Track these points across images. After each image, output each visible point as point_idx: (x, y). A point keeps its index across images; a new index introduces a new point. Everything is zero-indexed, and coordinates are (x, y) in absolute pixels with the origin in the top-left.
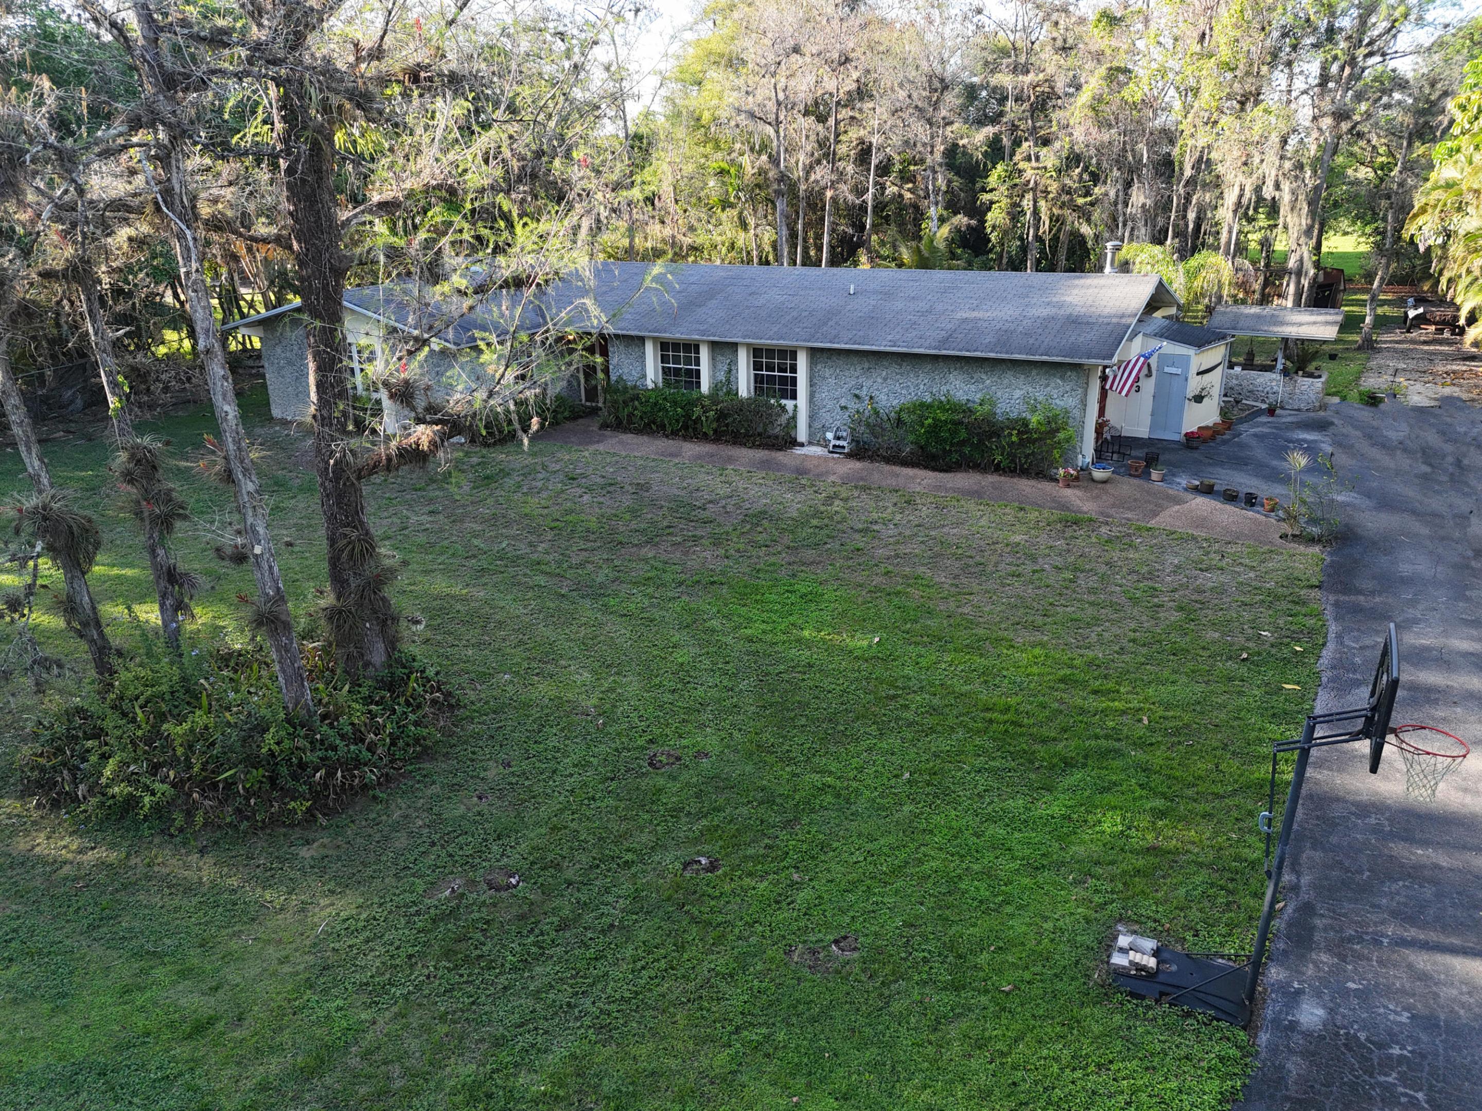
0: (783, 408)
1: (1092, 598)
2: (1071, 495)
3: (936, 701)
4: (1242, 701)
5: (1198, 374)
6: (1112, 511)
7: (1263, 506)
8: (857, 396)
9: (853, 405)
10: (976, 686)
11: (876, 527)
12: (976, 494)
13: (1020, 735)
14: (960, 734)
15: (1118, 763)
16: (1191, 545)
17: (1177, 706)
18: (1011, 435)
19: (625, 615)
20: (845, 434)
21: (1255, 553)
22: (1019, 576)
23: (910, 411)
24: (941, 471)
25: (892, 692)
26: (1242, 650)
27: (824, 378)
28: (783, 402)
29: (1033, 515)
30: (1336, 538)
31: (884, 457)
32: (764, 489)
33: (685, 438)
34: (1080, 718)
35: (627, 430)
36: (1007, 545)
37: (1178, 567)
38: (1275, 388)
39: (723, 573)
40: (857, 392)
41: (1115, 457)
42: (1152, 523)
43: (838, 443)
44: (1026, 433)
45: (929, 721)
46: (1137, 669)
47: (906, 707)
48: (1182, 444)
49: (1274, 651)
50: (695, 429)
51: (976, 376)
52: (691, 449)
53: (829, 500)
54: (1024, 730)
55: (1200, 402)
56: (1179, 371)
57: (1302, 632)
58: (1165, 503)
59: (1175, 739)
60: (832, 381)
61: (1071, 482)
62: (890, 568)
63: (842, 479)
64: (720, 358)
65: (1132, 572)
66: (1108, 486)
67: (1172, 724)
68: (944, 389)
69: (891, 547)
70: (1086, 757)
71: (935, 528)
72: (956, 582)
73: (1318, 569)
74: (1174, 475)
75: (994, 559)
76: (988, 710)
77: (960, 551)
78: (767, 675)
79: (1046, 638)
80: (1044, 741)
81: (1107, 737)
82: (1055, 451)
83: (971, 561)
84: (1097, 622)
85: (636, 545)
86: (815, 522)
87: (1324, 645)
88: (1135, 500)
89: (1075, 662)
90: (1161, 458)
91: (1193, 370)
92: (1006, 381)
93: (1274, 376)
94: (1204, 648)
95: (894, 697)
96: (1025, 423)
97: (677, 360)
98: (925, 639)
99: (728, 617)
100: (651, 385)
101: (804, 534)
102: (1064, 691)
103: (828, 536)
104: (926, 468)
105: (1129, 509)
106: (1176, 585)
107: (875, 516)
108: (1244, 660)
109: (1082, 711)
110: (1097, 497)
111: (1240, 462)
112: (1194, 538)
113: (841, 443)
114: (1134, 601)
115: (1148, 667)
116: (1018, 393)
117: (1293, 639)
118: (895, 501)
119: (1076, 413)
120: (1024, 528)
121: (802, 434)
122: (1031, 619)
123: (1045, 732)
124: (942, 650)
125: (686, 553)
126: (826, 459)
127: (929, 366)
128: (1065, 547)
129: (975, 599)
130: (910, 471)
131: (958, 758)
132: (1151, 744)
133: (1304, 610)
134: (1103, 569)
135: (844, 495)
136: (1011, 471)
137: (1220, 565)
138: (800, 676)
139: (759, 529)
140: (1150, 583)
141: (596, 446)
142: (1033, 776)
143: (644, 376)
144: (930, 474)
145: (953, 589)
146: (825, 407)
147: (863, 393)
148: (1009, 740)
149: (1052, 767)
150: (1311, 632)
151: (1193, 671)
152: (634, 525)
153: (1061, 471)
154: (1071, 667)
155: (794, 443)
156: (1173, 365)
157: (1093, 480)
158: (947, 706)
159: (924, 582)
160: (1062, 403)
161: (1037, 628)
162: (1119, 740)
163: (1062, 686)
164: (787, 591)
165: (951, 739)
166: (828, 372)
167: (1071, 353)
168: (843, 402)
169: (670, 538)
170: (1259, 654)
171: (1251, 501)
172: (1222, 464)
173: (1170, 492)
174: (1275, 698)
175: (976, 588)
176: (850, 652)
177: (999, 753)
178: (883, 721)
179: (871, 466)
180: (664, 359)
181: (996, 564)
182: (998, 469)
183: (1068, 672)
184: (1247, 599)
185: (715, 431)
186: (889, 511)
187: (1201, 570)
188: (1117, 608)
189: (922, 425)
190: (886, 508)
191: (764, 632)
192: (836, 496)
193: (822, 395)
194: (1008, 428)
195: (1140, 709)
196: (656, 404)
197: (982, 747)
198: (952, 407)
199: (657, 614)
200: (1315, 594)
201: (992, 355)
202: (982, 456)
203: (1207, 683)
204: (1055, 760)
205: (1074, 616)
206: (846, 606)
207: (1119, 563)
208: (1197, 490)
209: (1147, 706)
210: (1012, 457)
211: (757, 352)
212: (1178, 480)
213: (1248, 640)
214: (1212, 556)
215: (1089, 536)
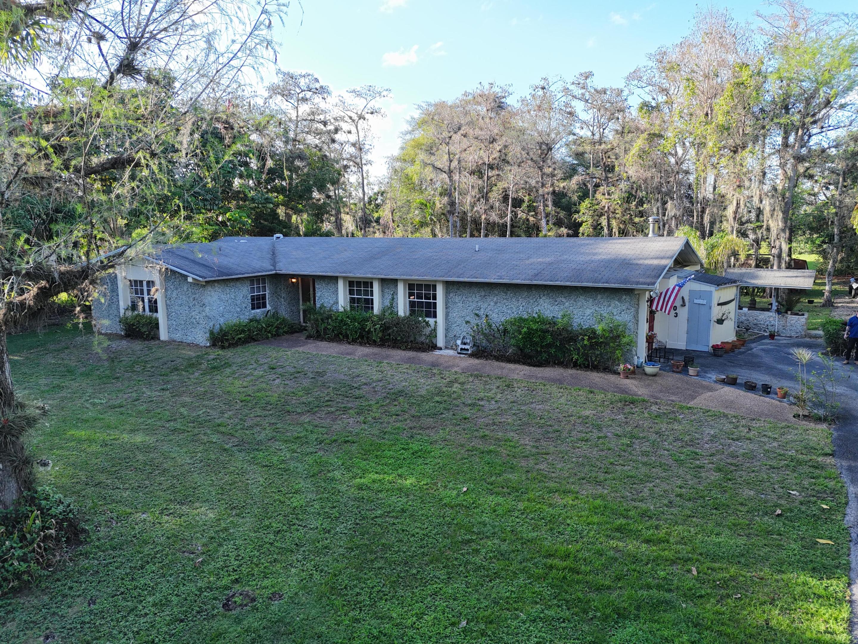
0: (427, 323)
1: (645, 459)
2: (630, 384)
3: (504, 547)
4: (783, 554)
5: (719, 305)
6: (660, 395)
7: (776, 394)
8: (477, 315)
9: (474, 321)
10: (543, 533)
11: (482, 403)
12: (559, 382)
13: (578, 582)
14: (521, 580)
15: (669, 616)
16: (723, 420)
17: (722, 558)
18: (583, 339)
19: (267, 466)
20: (468, 341)
21: (775, 428)
22: (587, 441)
23: (512, 324)
24: (534, 366)
25: (468, 537)
26: (776, 506)
27: (455, 303)
28: (427, 319)
29: (600, 397)
30: (838, 418)
31: (495, 356)
32: (406, 376)
33: (361, 344)
34: (633, 567)
35: (323, 339)
36: (579, 417)
37: (714, 436)
38: (773, 322)
39: (357, 434)
40: (477, 312)
41: (662, 360)
42: (691, 404)
43: (464, 347)
44: (595, 338)
45: (497, 565)
46: (685, 520)
47: (477, 551)
48: (711, 354)
49: (803, 508)
50: (368, 338)
51: (558, 299)
52: (362, 351)
53: (450, 384)
54: (580, 577)
55: (722, 324)
56: (704, 302)
57: (825, 491)
58: (700, 390)
59: (723, 592)
60: (460, 305)
61: (629, 374)
62: (487, 433)
63: (463, 369)
64: (387, 290)
65: (676, 440)
66: (657, 378)
67: (720, 576)
68: (536, 309)
69: (491, 417)
70: (638, 608)
71: (526, 404)
72: (538, 444)
73: (829, 441)
74: (706, 372)
75: (568, 427)
76: (550, 556)
77: (543, 421)
78: (364, 518)
79: (606, 492)
80: (599, 589)
81: (659, 587)
82: (617, 352)
83: (550, 429)
84: (648, 478)
85: (299, 413)
86: (437, 399)
87: (847, 503)
88: (677, 388)
89: (630, 513)
90: (696, 361)
91: (715, 302)
92: (579, 304)
93: (771, 314)
94: (742, 504)
95: (469, 541)
96: (594, 332)
97: (359, 292)
98: (505, 490)
99: (348, 469)
100: (341, 309)
101: (427, 407)
102: (620, 539)
103: (445, 409)
104: (524, 364)
105: (673, 394)
106: (713, 451)
107: (482, 395)
108: (778, 515)
109: (635, 560)
110: (649, 385)
111: (755, 366)
112: (726, 416)
113: (466, 347)
114: (680, 463)
115: (694, 520)
116: (588, 312)
117: (818, 498)
118: (497, 385)
119: (631, 325)
120: (592, 406)
121: (440, 341)
122: (594, 474)
123: (600, 580)
124: (518, 499)
125: (334, 420)
126: (455, 358)
127: (526, 294)
128: (624, 420)
129: (550, 458)
130: (512, 366)
131: (515, 605)
132: (701, 597)
133: (824, 474)
134: (654, 437)
135: (462, 380)
136: (586, 367)
137: (748, 436)
138: (392, 520)
139: (396, 403)
140: (691, 449)
141: (297, 349)
142: (586, 628)
143: (337, 303)
144: (527, 368)
145: (534, 450)
146: (456, 322)
147: (481, 313)
148: (565, 587)
149: (605, 618)
150: (833, 492)
151: (734, 525)
152: (304, 399)
153: (622, 367)
154: (626, 517)
155: (435, 347)
156: (700, 298)
157: (646, 374)
158: (513, 551)
159: (512, 444)
160: (620, 318)
161: (599, 483)
162: (670, 591)
163: (618, 534)
164: (403, 449)
165: (513, 585)
166: (457, 299)
167: (625, 282)
168: (468, 319)
169: (326, 409)
170: (791, 511)
171: (766, 390)
172: (740, 366)
173: (704, 383)
174: (812, 552)
175: (552, 449)
176: (441, 500)
177: (555, 602)
178: (453, 565)
179: (485, 362)
180: (351, 292)
181: (570, 432)
182: (576, 365)
183: (623, 521)
184: (774, 463)
185: (381, 339)
186: (493, 392)
187: (732, 439)
188: (666, 468)
189: (520, 333)
190: (491, 390)
191: (374, 481)
192: (456, 381)
193: (454, 315)
194: (581, 334)
195: (689, 559)
196: (342, 321)
197: (540, 593)
198: (543, 321)
199: (292, 465)
200: (829, 460)
201: (568, 284)
202: (564, 356)
203: (748, 536)
204: (608, 611)
205: (630, 474)
206: (446, 461)
207: (667, 433)
208: (723, 382)
209: (695, 557)
210: (586, 356)
211: (411, 287)
212: (709, 375)
213: (780, 498)
214: (741, 429)
215: (643, 412)
